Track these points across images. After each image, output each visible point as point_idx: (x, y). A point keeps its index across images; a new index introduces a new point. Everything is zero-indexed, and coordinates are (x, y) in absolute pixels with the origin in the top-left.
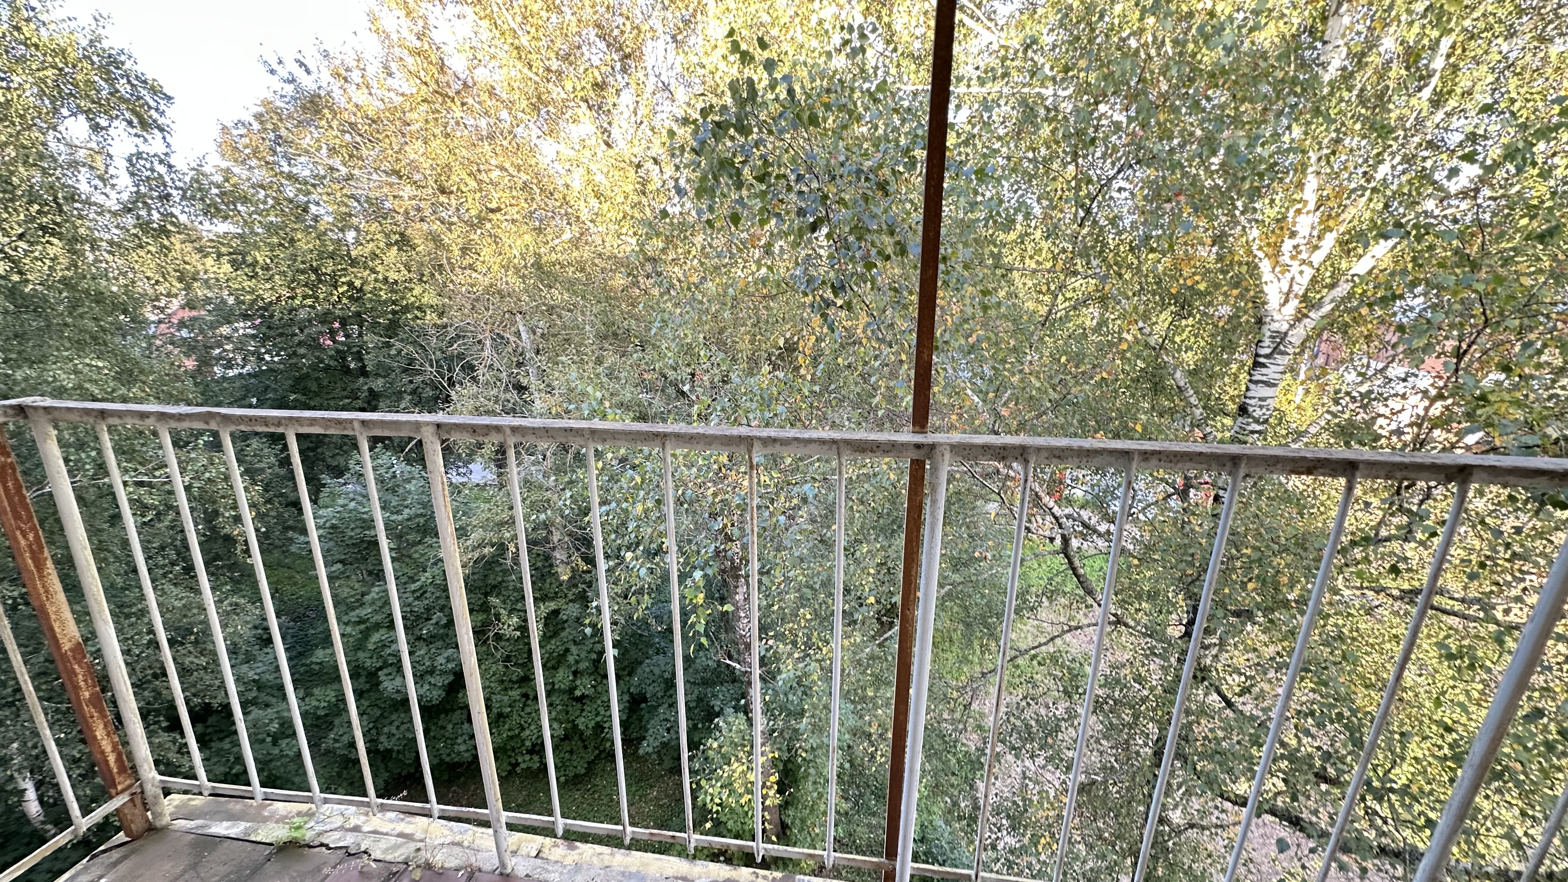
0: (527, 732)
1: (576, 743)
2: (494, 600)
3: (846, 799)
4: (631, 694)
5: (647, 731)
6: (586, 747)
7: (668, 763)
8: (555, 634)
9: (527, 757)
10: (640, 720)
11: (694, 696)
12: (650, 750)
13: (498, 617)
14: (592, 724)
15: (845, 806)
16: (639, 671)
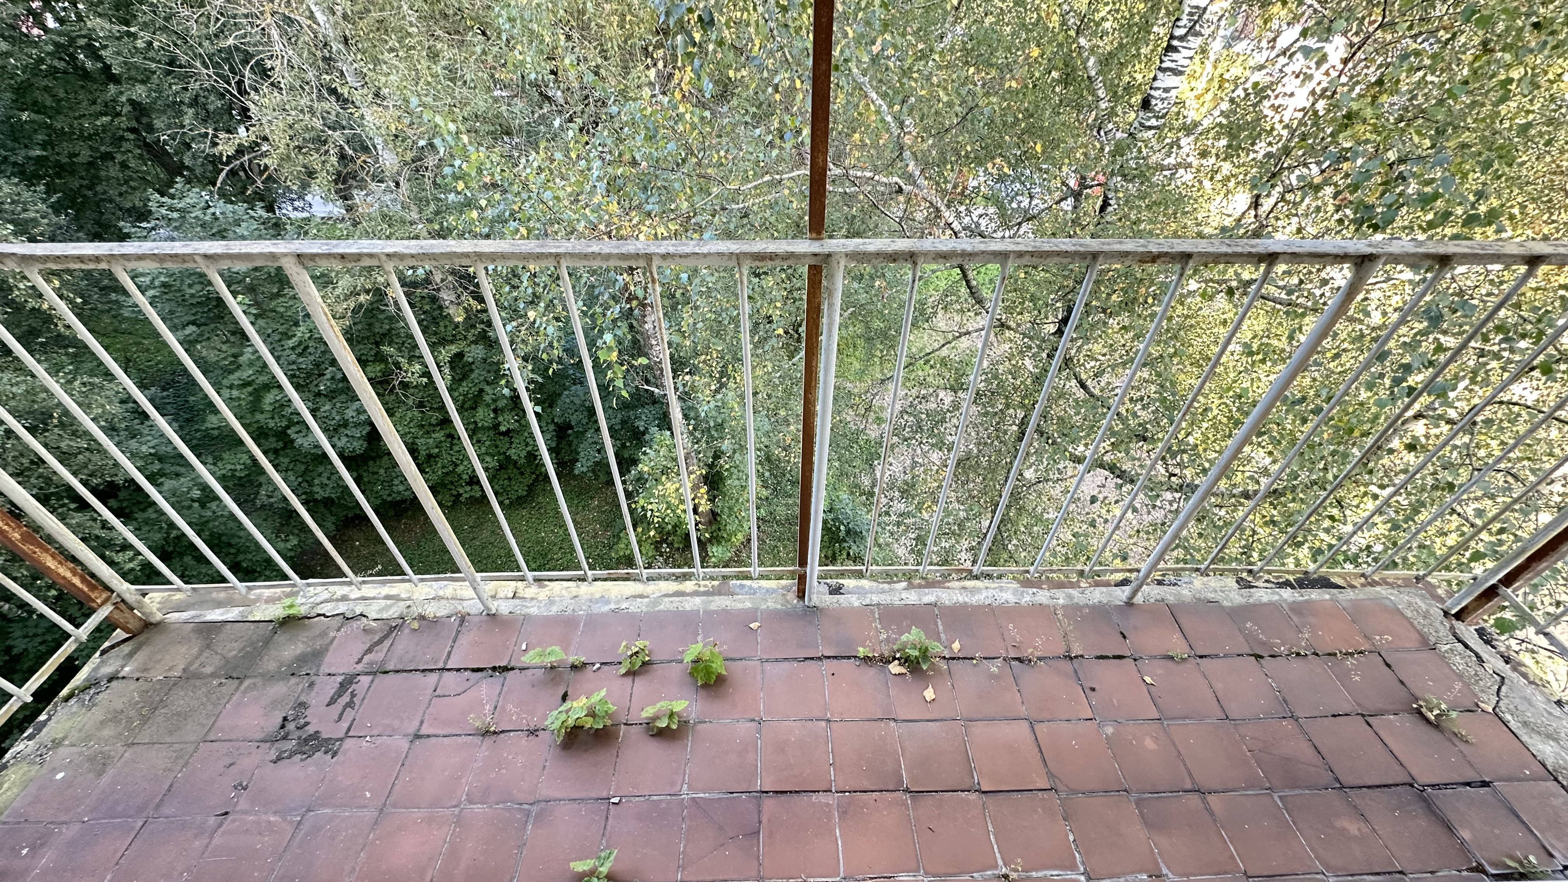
0: (461, 468)
1: (512, 471)
2: (387, 349)
3: (766, 488)
4: (556, 424)
5: (578, 453)
6: (522, 474)
7: (603, 478)
8: (465, 377)
9: (468, 488)
10: (570, 445)
11: (618, 420)
12: (585, 469)
13: (398, 365)
14: (523, 454)
15: (765, 493)
16: (559, 402)
